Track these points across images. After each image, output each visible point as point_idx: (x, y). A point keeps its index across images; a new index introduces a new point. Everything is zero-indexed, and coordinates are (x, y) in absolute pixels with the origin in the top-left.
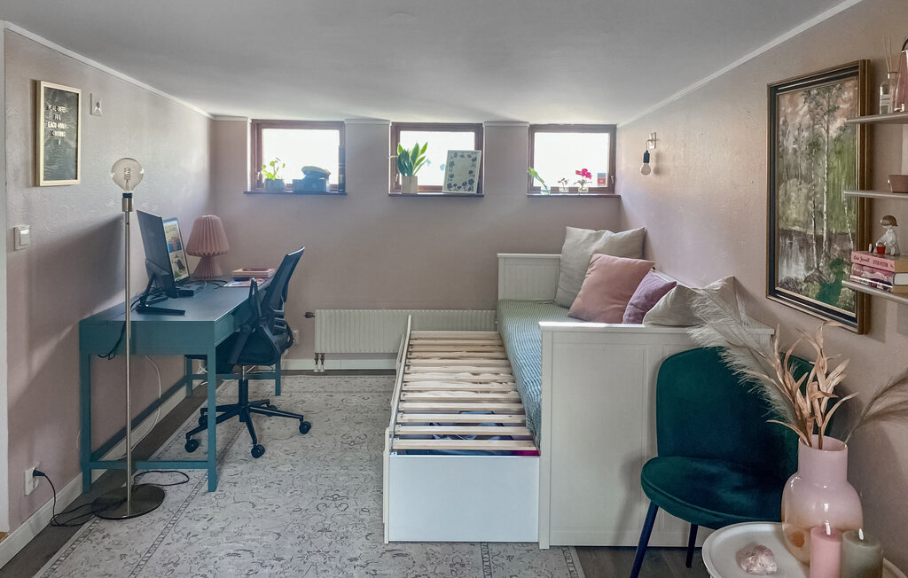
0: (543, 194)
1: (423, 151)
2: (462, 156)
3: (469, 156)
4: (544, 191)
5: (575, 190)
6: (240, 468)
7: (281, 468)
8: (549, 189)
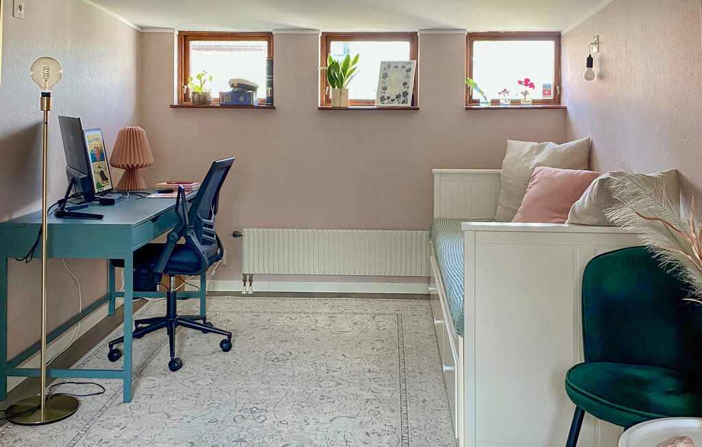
0: (482, 106)
1: (355, 62)
2: (396, 67)
3: (403, 67)
4: (483, 103)
5: (518, 102)
6: (158, 381)
7: (199, 382)
8: (489, 100)
